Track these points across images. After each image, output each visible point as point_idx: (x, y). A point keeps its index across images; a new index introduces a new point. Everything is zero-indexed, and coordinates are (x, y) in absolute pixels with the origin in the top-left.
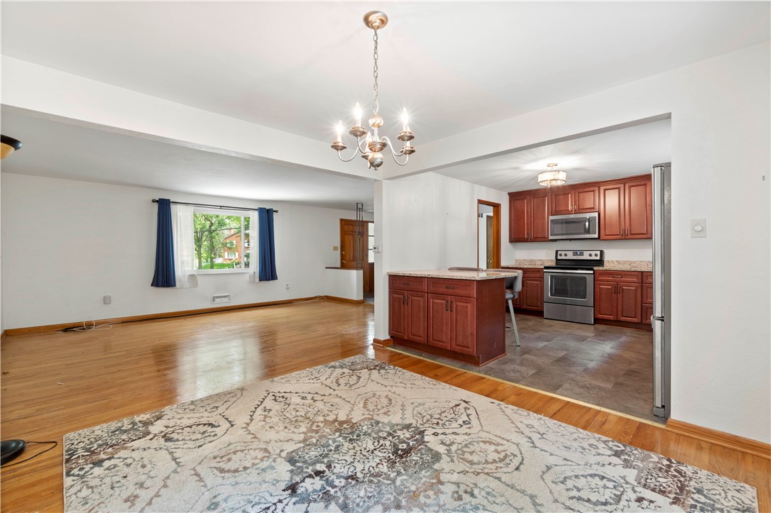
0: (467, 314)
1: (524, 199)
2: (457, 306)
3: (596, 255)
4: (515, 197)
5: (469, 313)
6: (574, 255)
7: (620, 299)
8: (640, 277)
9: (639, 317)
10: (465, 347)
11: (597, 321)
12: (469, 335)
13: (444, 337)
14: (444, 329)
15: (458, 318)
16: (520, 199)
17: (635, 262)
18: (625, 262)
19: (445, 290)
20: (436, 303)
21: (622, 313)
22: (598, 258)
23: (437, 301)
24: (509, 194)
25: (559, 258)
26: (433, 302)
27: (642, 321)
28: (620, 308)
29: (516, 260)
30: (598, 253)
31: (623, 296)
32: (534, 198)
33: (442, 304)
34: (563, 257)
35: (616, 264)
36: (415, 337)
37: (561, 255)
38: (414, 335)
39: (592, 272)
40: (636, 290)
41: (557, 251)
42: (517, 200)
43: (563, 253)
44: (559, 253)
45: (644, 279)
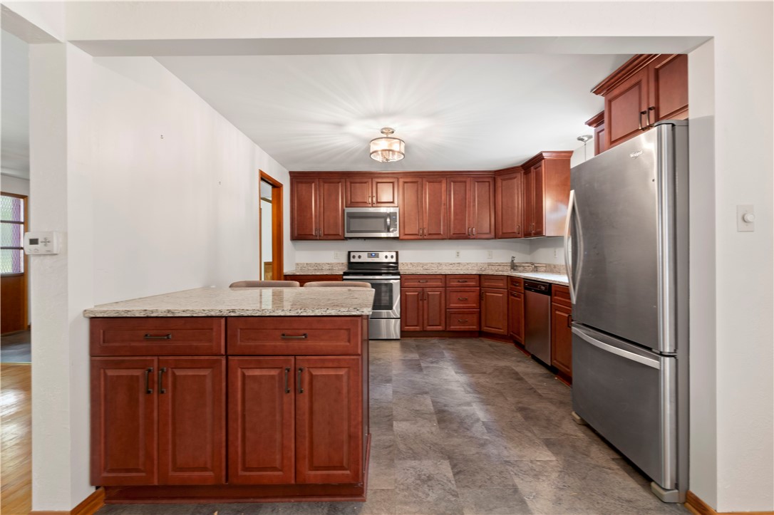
0: (340, 393)
1: (311, 183)
2: (312, 376)
3: (392, 257)
4: (297, 178)
5: (345, 390)
6: (369, 257)
7: (426, 305)
8: (443, 280)
9: (443, 324)
10: (335, 468)
11: (404, 334)
12: (345, 437)
13: (278, 457)
14: (278, 436)
15: (316, 406)
16: (305, 183)
17: (426, 264)
18: (418, 264)
19: (279, 343)
20: (254, 377)
21: (428, 322)
22: (394, 260)
23: (257, 372)
24: (291, 173)
25: (352, 260)
26: (244, 375)
27: (446, 328)
28: (426, 317)
29: (297, 264)
30: (394, 254)
31: (428, 303)
32: (325, 182)
33: (272, 377)
34: (357, 260)
35: (409, 266)
36: (187, 474)
37: (354, 257)
38: (182, 470)
39: (399, 277)
40: (440, 295)
41: (349, 253)
42: (302, 183)
43: (357, 254)
44: (352, 254)
45: (447, 282)
